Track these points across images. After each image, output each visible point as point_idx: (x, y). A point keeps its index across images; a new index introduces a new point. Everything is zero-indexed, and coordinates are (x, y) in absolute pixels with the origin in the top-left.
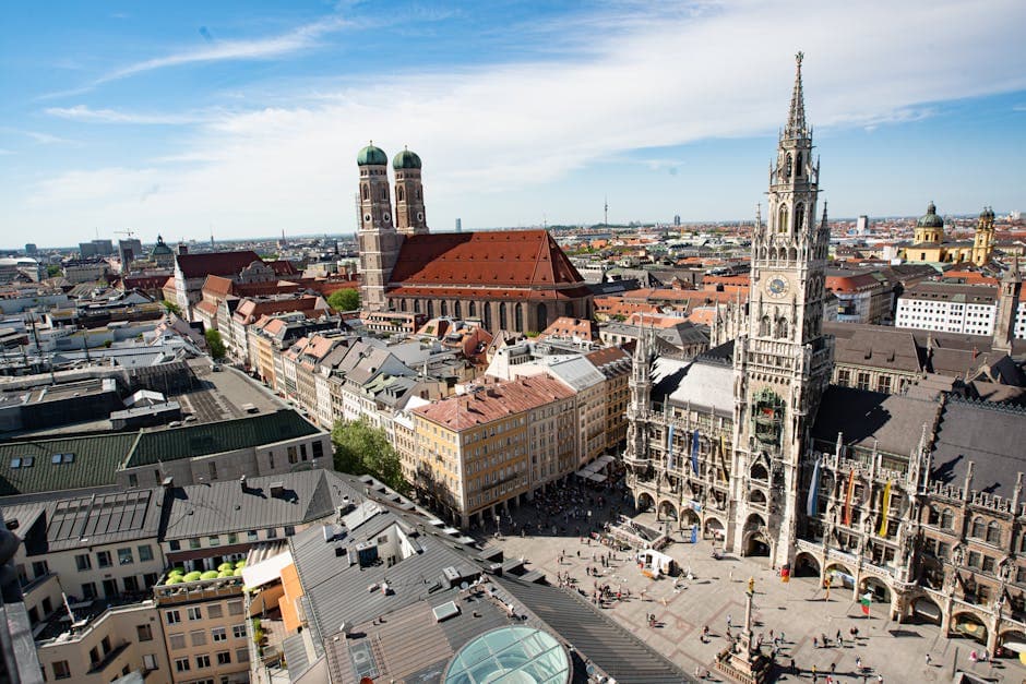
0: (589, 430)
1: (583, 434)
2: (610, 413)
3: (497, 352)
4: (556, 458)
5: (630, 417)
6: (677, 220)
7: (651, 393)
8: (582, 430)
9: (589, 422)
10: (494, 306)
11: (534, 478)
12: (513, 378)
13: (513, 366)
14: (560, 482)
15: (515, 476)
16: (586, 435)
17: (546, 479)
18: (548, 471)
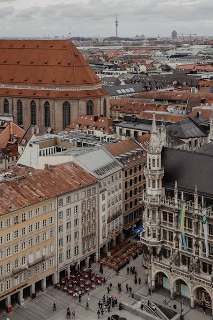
0: (108, 213)
1: (104, 217)
2: (126, 198)
3: (28, 145)
4: (80, 240)
5: (146, 202)
6: (174, 34)
7: (162, 179)
8: (102, 214)
9: (109, 206)
10: (26, 104)
11: (60, 259)
12: (42, 167)
13: (42, 157)
14: (83, 263)
15: (43, 259)
16: (106, 219)
17: (70, 261)
18: (73, 252)
